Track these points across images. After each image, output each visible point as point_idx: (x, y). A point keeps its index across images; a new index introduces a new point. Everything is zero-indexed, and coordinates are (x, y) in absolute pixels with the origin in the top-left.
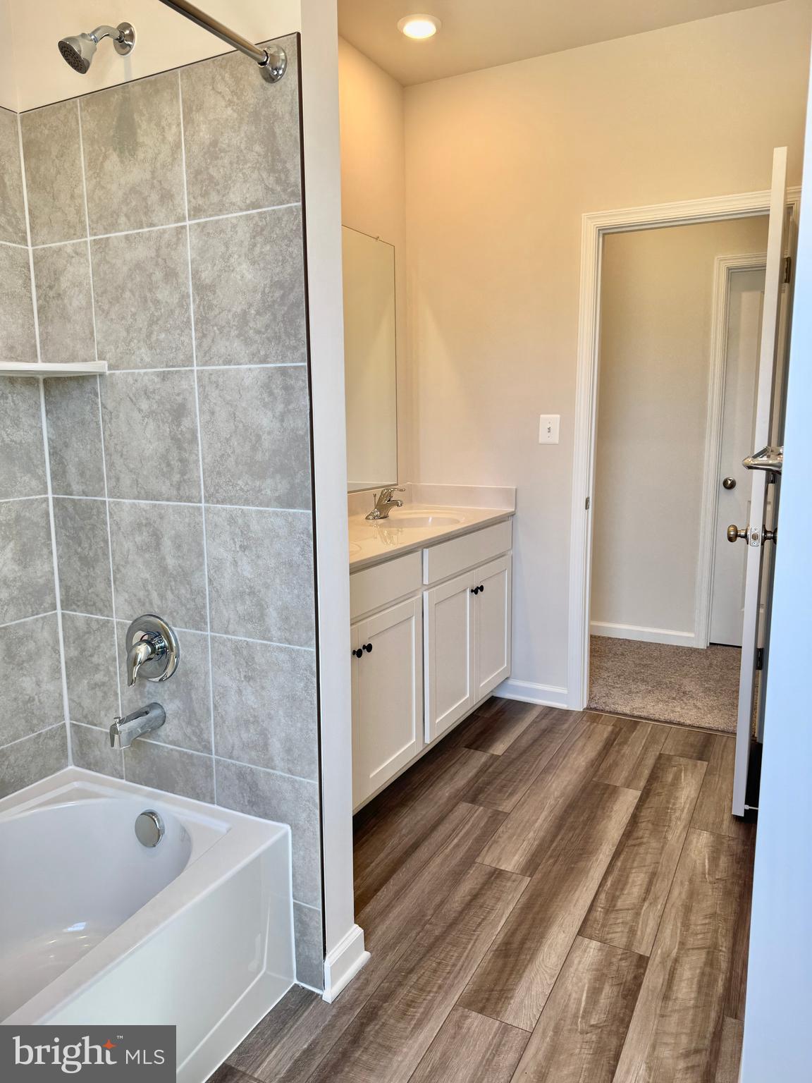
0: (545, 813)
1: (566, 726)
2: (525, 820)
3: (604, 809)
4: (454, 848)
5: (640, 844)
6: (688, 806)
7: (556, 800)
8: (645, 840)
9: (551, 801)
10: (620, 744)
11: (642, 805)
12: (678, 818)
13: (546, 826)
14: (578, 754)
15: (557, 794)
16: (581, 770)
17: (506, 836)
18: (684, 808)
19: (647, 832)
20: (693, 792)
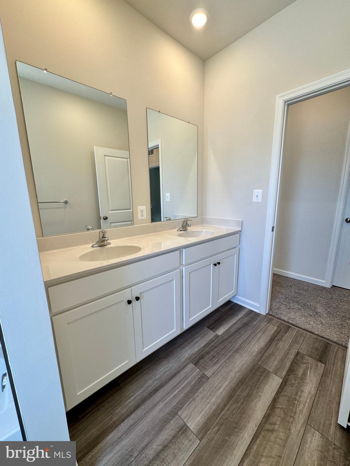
0: (227, 383)
1: (255, 323)
2: (215, 386)
3: (258, 388)
4: (173, 397)
5: (273, 431)
6: (308, 401)
7: (235, 374)
8: (276, 427)
9: (232, 374)
10: (278, 340)
11: (281, 392)
12: (301, 412)
13: (224, 394)
14: (256, 343)
15: (237, 369)
16: (254, 354)
17: (201, 396)
18: (306, 402)
19: (279, 419)
20: (313, 389)
